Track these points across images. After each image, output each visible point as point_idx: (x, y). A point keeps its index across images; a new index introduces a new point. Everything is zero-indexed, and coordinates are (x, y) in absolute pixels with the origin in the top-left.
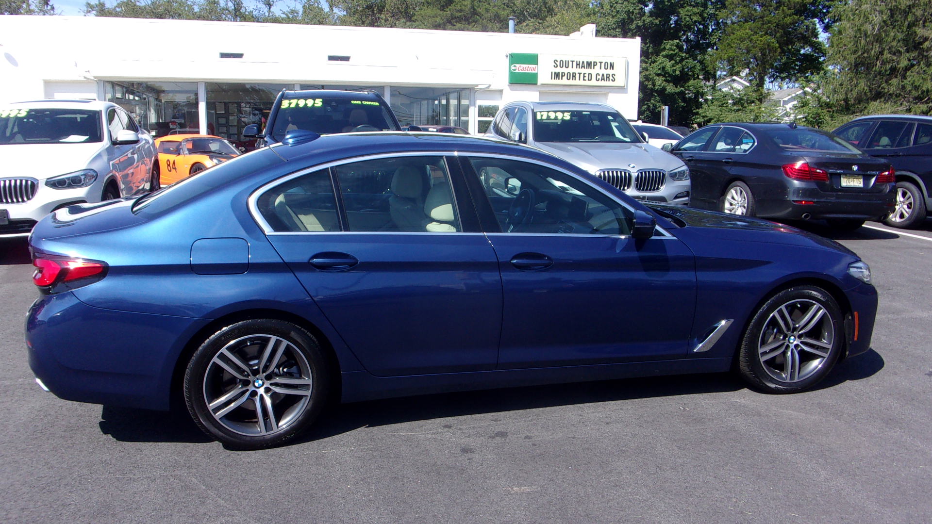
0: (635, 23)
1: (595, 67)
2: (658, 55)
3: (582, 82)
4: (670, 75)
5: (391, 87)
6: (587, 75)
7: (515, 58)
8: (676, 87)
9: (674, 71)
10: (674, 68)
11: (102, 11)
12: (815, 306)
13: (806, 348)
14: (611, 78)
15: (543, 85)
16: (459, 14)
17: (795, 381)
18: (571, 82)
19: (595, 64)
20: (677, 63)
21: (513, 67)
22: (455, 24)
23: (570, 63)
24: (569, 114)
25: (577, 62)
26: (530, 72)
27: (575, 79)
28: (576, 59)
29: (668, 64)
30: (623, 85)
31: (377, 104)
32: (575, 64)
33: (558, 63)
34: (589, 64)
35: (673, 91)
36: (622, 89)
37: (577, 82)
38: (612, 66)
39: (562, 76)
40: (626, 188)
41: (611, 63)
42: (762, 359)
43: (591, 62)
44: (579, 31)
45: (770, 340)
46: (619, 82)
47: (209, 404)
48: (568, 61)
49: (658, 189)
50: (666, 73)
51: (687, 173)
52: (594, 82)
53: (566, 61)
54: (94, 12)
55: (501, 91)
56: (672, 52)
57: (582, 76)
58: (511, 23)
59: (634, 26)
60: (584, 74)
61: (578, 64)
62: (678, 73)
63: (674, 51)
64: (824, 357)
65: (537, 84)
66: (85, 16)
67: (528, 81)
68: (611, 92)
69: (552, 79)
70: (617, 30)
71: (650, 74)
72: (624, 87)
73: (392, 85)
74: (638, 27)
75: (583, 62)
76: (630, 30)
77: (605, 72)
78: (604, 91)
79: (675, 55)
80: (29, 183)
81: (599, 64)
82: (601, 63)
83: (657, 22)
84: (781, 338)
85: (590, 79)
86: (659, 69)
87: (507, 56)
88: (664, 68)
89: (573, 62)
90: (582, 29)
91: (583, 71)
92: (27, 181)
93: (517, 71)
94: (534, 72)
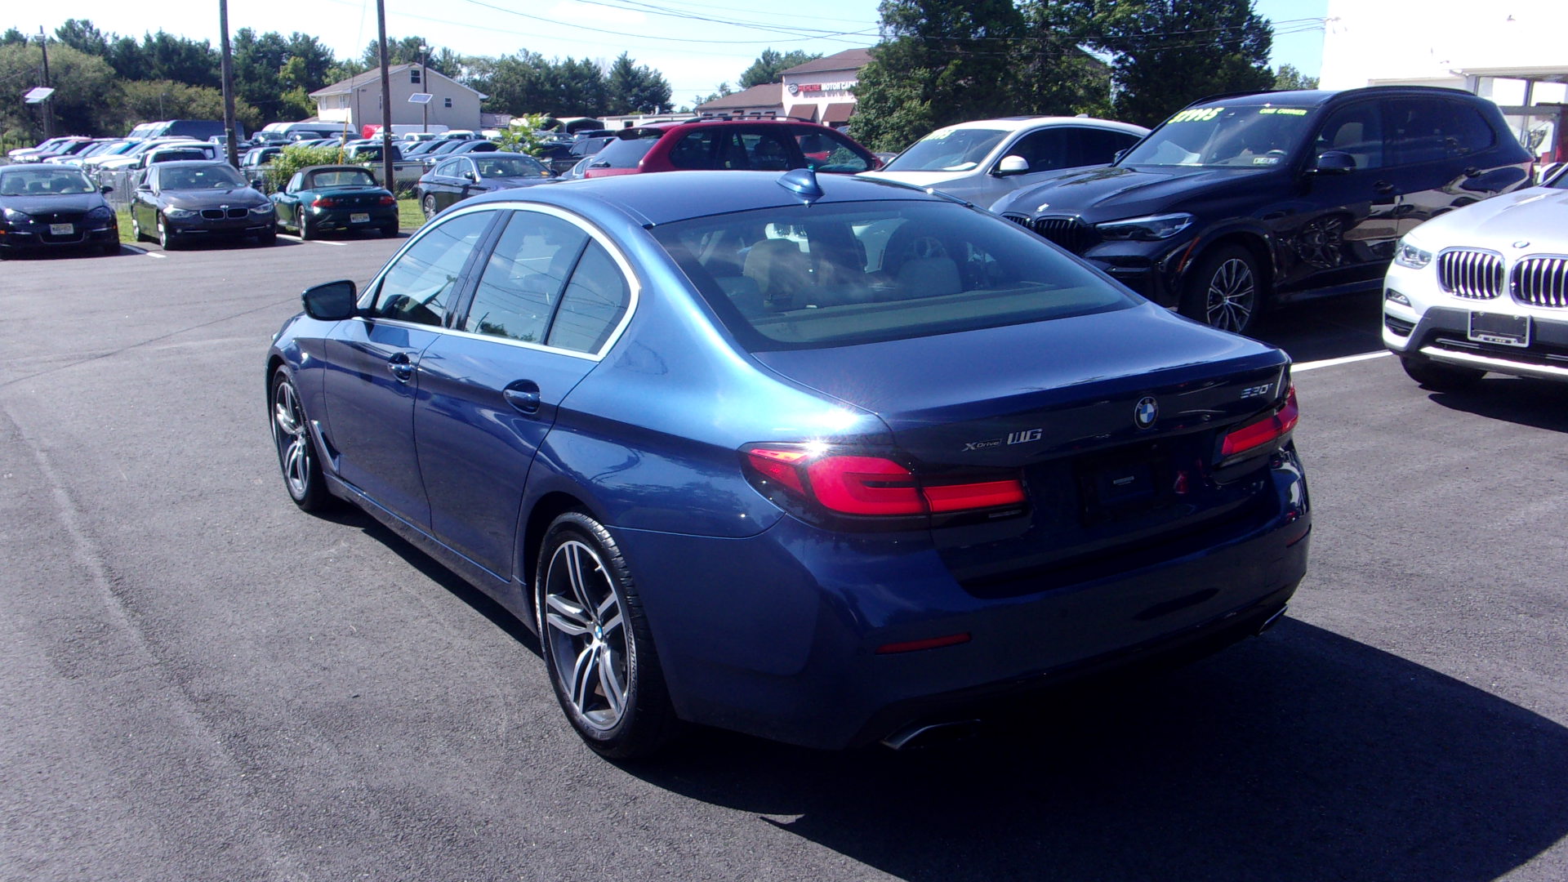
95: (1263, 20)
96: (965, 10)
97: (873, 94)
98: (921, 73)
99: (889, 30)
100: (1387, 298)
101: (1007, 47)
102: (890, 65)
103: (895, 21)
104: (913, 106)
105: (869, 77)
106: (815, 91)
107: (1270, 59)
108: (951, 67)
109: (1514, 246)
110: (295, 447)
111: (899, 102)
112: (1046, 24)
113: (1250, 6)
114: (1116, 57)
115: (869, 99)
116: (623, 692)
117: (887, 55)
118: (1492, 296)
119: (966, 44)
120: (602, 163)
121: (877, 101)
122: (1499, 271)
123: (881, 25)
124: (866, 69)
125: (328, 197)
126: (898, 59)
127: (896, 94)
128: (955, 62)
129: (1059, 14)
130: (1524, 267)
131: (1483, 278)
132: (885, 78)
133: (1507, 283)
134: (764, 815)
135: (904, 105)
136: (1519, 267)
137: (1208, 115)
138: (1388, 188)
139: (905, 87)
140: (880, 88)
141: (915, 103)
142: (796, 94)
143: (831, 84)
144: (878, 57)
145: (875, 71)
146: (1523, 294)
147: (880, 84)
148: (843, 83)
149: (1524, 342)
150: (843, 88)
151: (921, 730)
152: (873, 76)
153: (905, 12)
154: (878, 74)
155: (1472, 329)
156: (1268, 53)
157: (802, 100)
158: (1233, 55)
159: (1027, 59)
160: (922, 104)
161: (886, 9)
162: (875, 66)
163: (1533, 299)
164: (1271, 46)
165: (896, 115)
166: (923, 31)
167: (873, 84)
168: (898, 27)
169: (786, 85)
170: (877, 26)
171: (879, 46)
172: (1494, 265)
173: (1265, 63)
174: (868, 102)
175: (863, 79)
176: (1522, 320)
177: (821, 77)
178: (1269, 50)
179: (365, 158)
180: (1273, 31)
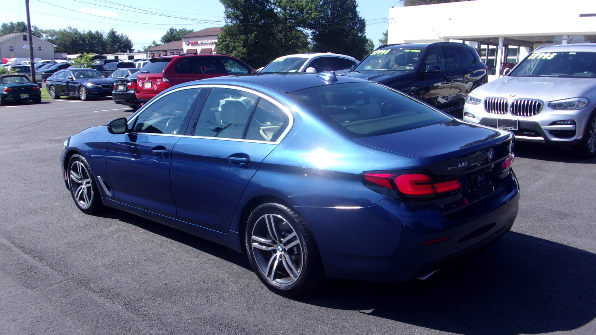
31: (419, 51)
49: (534, 115)
95: (362, 19)
96: (257, 13)
97: (224, 45)
98: (242, 37)
99: (229, 20)
100: (465, 115)
101: (272, 27)
102: (230, 34)
103: (231, 18)
104: (240, 49)
105: (222, 39)
106: (196, 44)
107: (365, 33)
108: (253, 35)
109: (511, 96)
110: (82, 188)
111: (234, 48)
112: (286, 19)
113: (358, 13)
114: (312, 31)
115: (223, 47)
116: (297, 270)
117: (228, 30)
118: (504, 113)
119: (258, 26)
120: (146, 72)
121: (226, 48)
122: (507, 104)
123: (226, 19)
124: (221, 35)
125: (10, 88)
126: (233, 32)
127: (233, 45)
128: (255, 33)
129: (291, 16)
130: (515, 103)
131: (501, 107)
132: (228, 39)
133: (509, 109)
134: (359, 311)
135: (237, 49)
136: (513, 103)
137: (385, 52)
138: (448, 77)
139: (236, 42)
140: (227, 42)
141: (241, 48)
142: (188, 45)
143: (202, 41)
144: (225, 31)
145: (224, 36)
146: (515, 112)
147: (226, 41)
148: (207, 41)
149: (516, 128)
150: (207, 43)
151: (433, 273)
152: (223, 38)
153: (235, 14)
154: (225, 37)
155: (498, 125)
156: (365, 30)
157: (191, 47)
158: (353, 31)
159: (281, 32)
160: (243, 49)
161: (227, 13)
162: (224, 35)
163: (518, 114)
164: (365, 28)
165: (233, 53)
166: (241, 21)
167: (224, 41)
168: (232, 19)
169: (184, 41)
170: (224, 19)
171: (225, 26)
172: (505, 103)
173: (364, 34)
174: (222, 48)
175: (219, 39)
176: (515, 121)
177: (198, 38)
178: (365, 29)
179: (15, 71)
180: (366, 23)
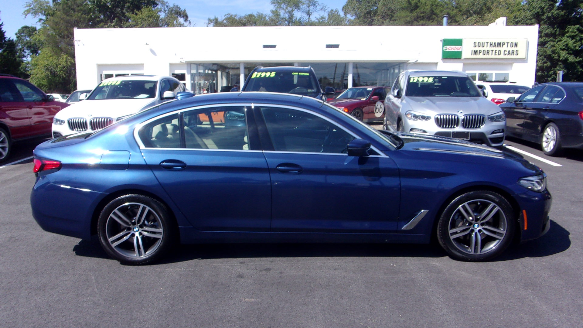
0: (546, 14)
1: (504, 46)
2: (563, 35)
3: (494, 56)
4: (572, 50)
5: (354, 63)
6: (497, 52)
7: (446, 42)
8: (576, 58)
9: (575, 47)
10: (575, 45)
11: (217, 23)
12: (491, 204)
13: (486, 232)
14: (515, 53)
15: (466, 59)
16: (422, 15)
17: (478, 254)
18: (486, 56)
19: (504, 44)
20: (576, 42)
21: (445, 48)
22: (419, 21)
23: (486, 44)
24: (433, 78)
25: (490, 43)
26: (457, 51)
27: (489, 54)
28: (490, 41)
29: (571, 42)
30: (524, 57)
31: (308, 74)
32: (489, 44)
33: (477, 44)
34: (499, 44)
35: (573, 61)
36: (523, 60)
37: (490, 56)
38: (516, 45)
39: (479, 53)
40: (455, 126)
41: (515, 43)
42: (452, 237)
43: (500, 43)
44: (494, 22)
45: (460, 225)
46: (522, 55)
47: (109, 238)
48: (484, 43)
49: (479, 127)
50: (569, 48)
51: (503, 117)
52: (502, 56)
53: (482, 43)
54: (212, 24)
55: (436, 64)
56: (573, 34)
57: (494, 52)
58: (445, 20)
59: (545, 17)
60: (496, 51)
61: (491, 45)
62: (577, 48)
63: (575, 32)
64: (500, 240)
65: (461, 58)
66: (207, 26)
67: (455, 56)
68: (515, 63)
69: (472, 54)
70: (533, 20)
71: (556, 49)
72: (525, 58)
73: (354, 62)
74: (548, 18)
75: (495, 43)
76: (543, 20)
77: (511, 49)
78: (510, 62)
79: (576, 35)
80: (108, 120)
81: (506, 44)
82: (508, 43)
83: (562, 13)
84: (467, 224)
85: (499, 54)
86: (564, 46)
87: (441, 41)
88: (567, 45)
89: (487, 43)
90: (497, 21)
91: (494, 49)
92: (107, 119)
93: (447, 50)
94: (459, 51)
109: (459, 112)
122: (458, 119)
130: (465, 118)
133: (460, 123)
146: (465, 125)
149: (468, 139)
163: (468, 127)
